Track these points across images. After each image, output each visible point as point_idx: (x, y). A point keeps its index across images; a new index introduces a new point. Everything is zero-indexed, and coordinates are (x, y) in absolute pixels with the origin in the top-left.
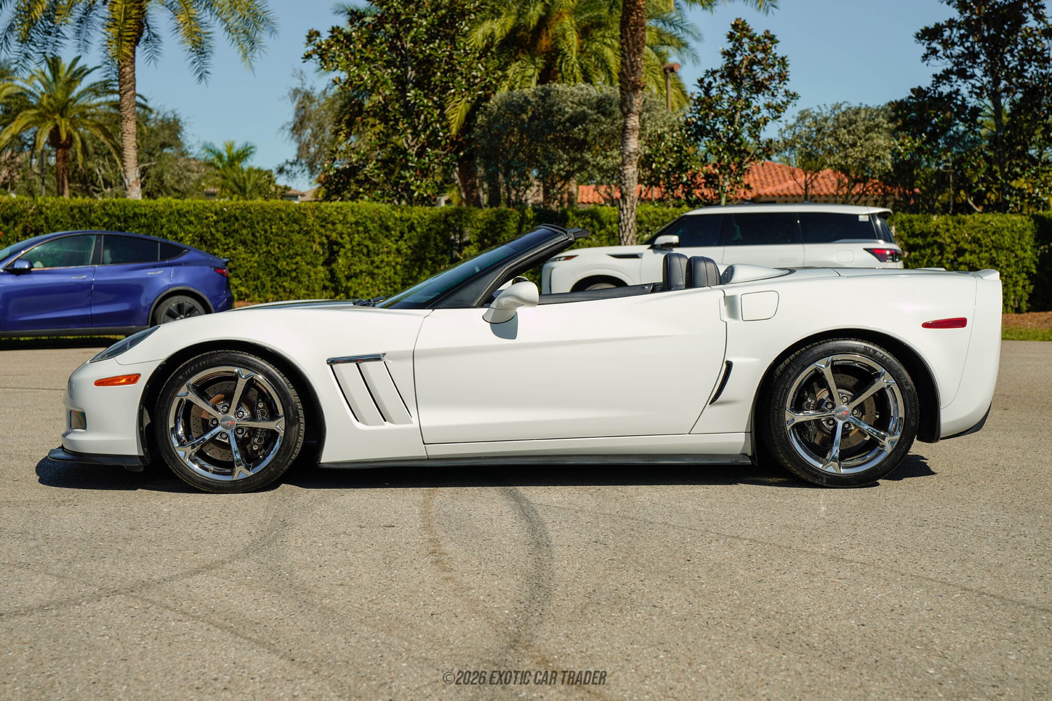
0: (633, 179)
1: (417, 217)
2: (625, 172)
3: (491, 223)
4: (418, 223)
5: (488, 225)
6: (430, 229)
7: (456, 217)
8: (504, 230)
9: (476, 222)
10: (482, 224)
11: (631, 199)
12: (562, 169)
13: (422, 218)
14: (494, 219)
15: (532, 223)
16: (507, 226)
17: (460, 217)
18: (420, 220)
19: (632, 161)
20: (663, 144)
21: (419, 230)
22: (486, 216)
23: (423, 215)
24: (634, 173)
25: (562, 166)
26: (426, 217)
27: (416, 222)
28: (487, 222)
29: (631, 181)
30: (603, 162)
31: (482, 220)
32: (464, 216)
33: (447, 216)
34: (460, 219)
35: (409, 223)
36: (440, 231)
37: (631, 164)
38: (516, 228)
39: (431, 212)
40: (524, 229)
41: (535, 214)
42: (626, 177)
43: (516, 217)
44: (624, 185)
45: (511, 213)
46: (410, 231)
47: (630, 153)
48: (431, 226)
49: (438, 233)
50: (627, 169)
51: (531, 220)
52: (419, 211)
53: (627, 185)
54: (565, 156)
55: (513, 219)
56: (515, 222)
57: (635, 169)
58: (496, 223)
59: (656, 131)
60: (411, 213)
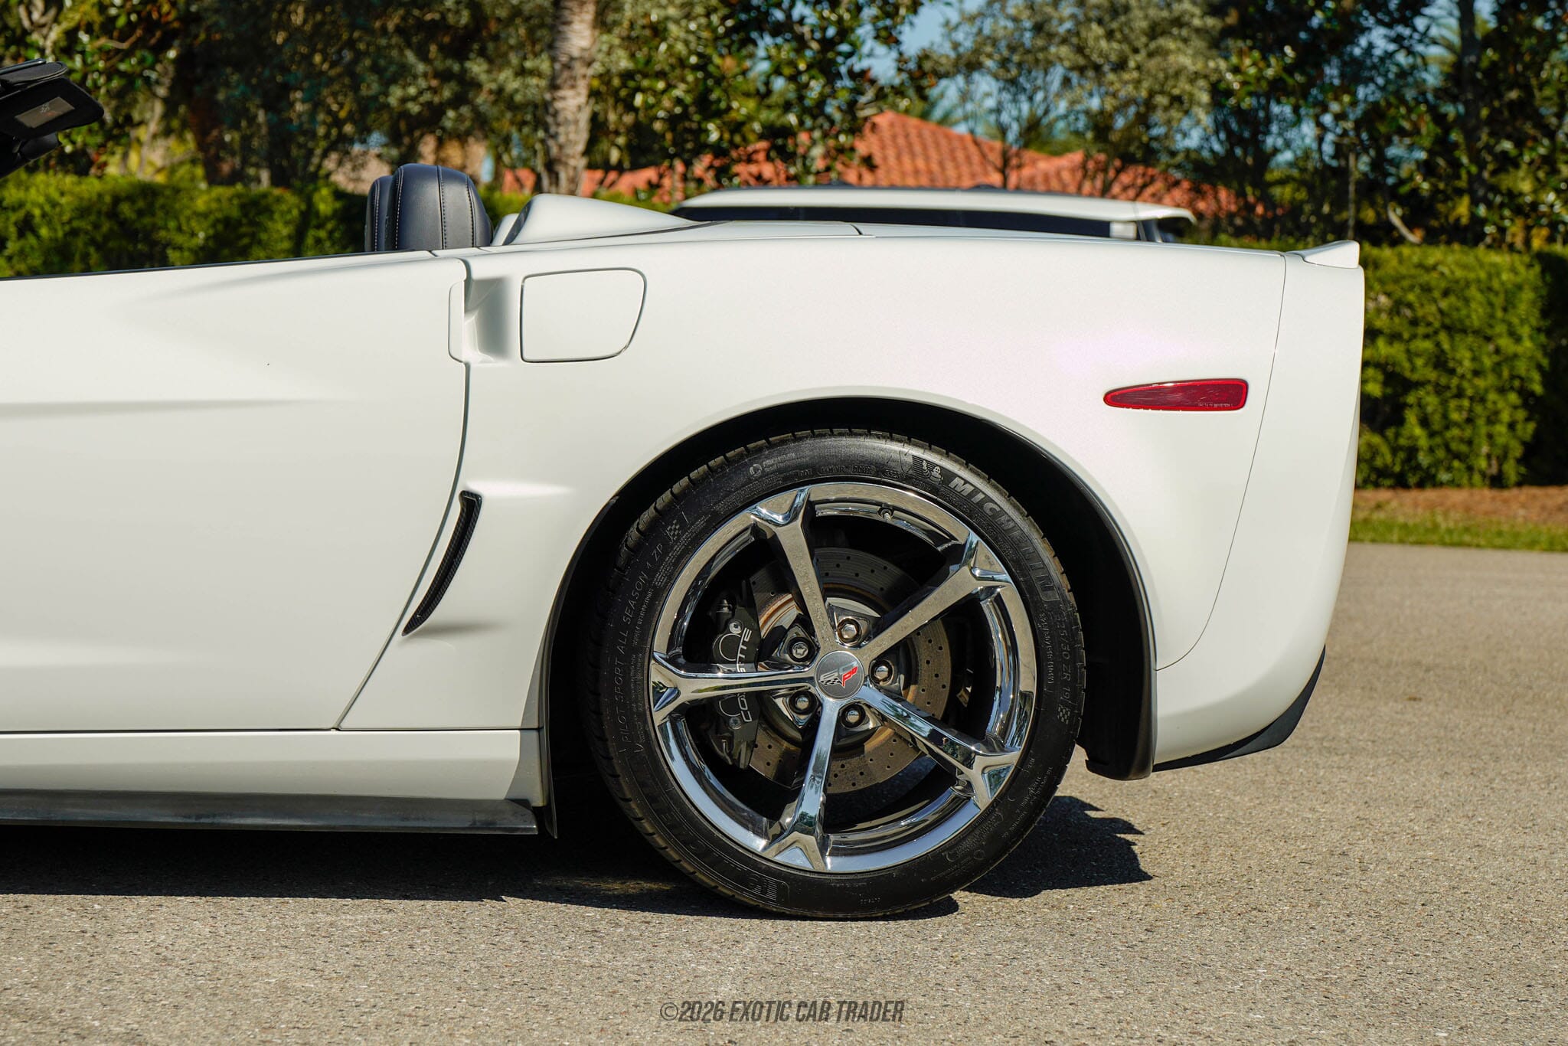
0: (576, 122)
1: (41, 200)
2: (558, 105)
3: (227, 222)
4: (44, 215)
5: (220, 227)
6: (74, 233)
7: (141, 204)
8: (260, 242)
9: (188, 219)
10: (206, 224)
11: (571, 173)
12: (414, 99)
13: (54, 204)
14: (235, 213)
15: (330, 226)
16: (266, 230)
17: (151, 205)
18: (47, 208)
19: (574, 78)
20: (663, 47)
21: (44, 232)
22: (214, 205)
23: (55, 195)
24: (579, 108)
25: (412, 91)
26: (64, 201)
27: (37, 212)
28: (218, 221)
29: (572, 128)
30: (513, 85)
31: (205, 215)
32: (160, 201)
33: (117, 200)
34: (150, 210)
35: (21, 214)
36: (99, 238)
37: (573, 87)
38: (290, 237)
39: (77, 189)
40: (310, 241)
41: (338, 205)
42: (560, 118)
43: (289, 211)
44: (554, 136)
45: (279, 200)
46: (21, 234)
47: (572, 59)
48: (76, 224)
49: (93, 242)
50: (563, 98)
51: (327, 219)
52: (48, 185)
53: (562, 139)
54: (421, 68)
55: (282, 214)
56: (287, 223)
57: (582, 99)
58: (239, 224)
59: (647, 15)
60: (27, 189)
